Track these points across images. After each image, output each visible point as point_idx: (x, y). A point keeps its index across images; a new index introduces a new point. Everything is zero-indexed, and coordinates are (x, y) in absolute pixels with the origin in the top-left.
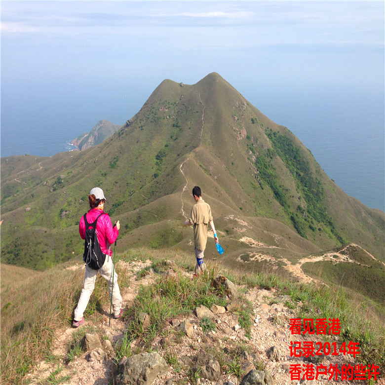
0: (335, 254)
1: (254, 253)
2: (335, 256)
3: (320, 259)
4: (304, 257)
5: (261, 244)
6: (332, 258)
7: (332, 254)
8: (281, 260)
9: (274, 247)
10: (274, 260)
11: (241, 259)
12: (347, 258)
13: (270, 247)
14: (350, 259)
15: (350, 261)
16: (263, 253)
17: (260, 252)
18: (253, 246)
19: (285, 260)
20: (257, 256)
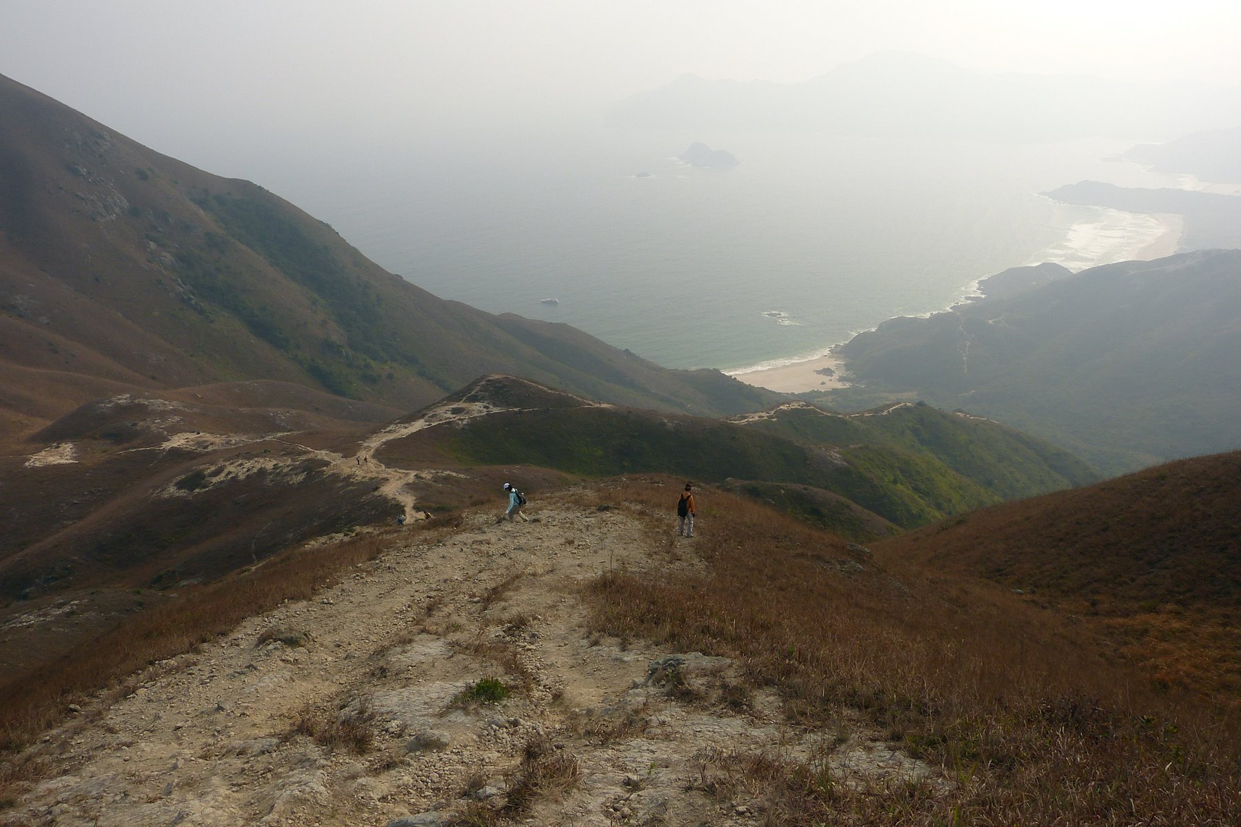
0: (455, 406)
1: (221, 463)
2: (455, 411)
3: (419, 425)
4: (375, 432)
5: (235, 439)
6: (449, 415)
7: (446, 408)
8: (311, 456)
9: (280, 434)
10: (289, 462)
11: (179, 488)
12: (485, 407)
13: (267, 438)
14: (495, 405)
15: (496, 410)
16: (249, 457)
17: (238, 456)
18: (210, 449)
19: (323, 454)
20: (231, 468)
